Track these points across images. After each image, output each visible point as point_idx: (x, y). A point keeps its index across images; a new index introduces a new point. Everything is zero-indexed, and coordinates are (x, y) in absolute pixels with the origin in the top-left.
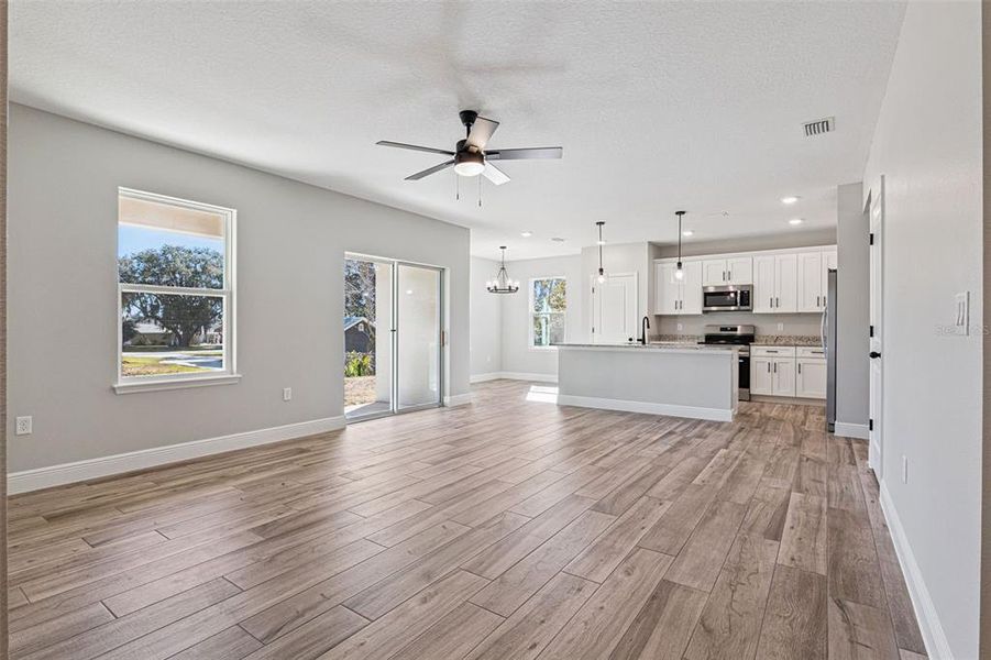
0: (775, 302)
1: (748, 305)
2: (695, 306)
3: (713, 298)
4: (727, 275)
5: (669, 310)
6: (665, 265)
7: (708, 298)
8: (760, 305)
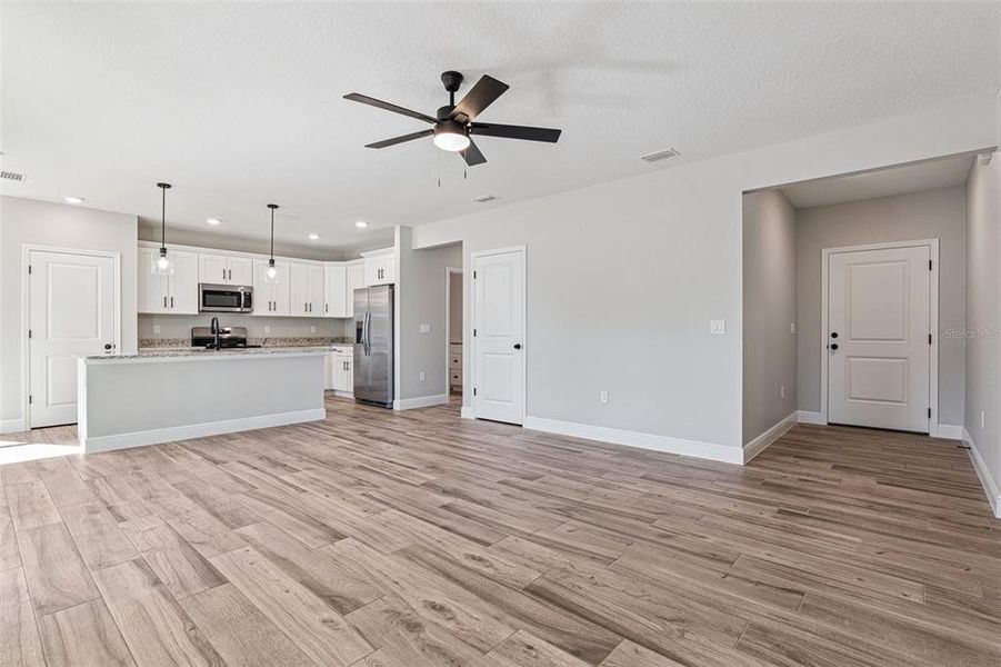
0: (272, 306)
1: (250, 307)
2: (189, 304)
3: (213, 297)
4: (227, 274)
5: (156, 307)
6: (148, 250)
7: (207, 296)
8: (260, 308)
